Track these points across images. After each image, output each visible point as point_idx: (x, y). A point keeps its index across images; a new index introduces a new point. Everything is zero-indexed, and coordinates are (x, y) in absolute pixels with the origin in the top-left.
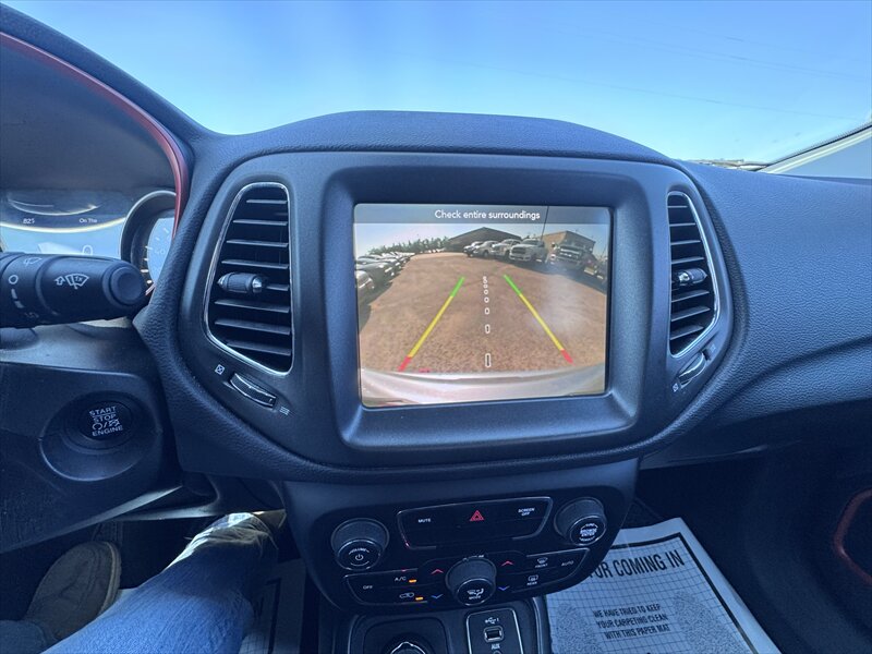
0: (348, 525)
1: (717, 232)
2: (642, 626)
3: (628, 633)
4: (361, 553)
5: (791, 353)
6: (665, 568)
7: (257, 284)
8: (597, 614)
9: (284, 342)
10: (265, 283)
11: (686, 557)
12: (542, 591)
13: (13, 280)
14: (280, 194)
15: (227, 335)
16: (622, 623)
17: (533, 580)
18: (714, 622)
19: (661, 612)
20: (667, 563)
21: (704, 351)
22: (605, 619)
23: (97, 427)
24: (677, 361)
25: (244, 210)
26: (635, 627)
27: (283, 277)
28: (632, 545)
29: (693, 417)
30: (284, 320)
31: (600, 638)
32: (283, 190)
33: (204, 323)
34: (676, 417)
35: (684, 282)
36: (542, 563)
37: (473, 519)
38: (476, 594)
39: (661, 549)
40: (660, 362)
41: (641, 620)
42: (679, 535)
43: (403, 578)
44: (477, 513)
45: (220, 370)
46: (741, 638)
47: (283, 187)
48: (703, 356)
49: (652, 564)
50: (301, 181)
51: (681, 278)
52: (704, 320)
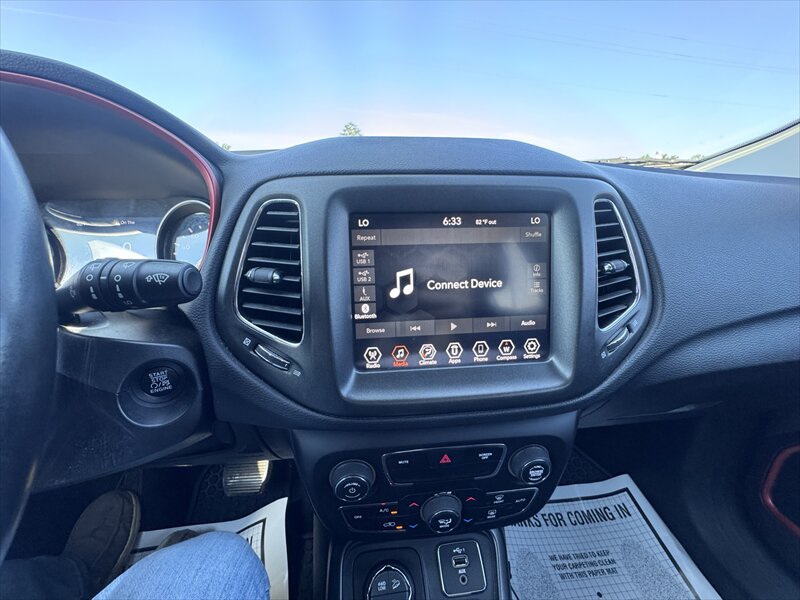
0: (342, 466)
1: (637, 231)
2: (593, 569)
3: (580, 575)
4: (354, 486)
5: (701, 326)
6: (614, 518)
7: (276, 277)
8: (553, 558)
9: (297, 320)
10: (281, 276)
11: (633, 509)
12: (500, 525)
13: (118, 278)
14: (292, 207)
15: (251, 315)
16: (575, 566)
17: (492, 514)
18: (657, 567)
19: (610, 557)
20: (616, 515)
21: (627, 326)
22: (560, 562)
23: (154, 386)
24: (605, 334)
25: (265, 220)
26: (586, 570)
27: (296, 271)
28: (584, 499)
29: (618, 379)
30: (297, 304)
31: (556, 578)
32: (296, 206)
33: (234, 306)
34: (605, 379)
35: (609, 271)
36: (499, 499)
37: (443, 461)
38: (445, 523)
39: (610, 502)
40: (590, 334)
41: (592, 564)
42: (626, 490)
43: (386, 510)
44: (446, 456)
45: (247, 342)
46: (682, 581)
47: (296, 203)
48: (626, 329)
49: (603, 515)
50: (309, 198)
51: (606, 268)
52: (627, 300)
